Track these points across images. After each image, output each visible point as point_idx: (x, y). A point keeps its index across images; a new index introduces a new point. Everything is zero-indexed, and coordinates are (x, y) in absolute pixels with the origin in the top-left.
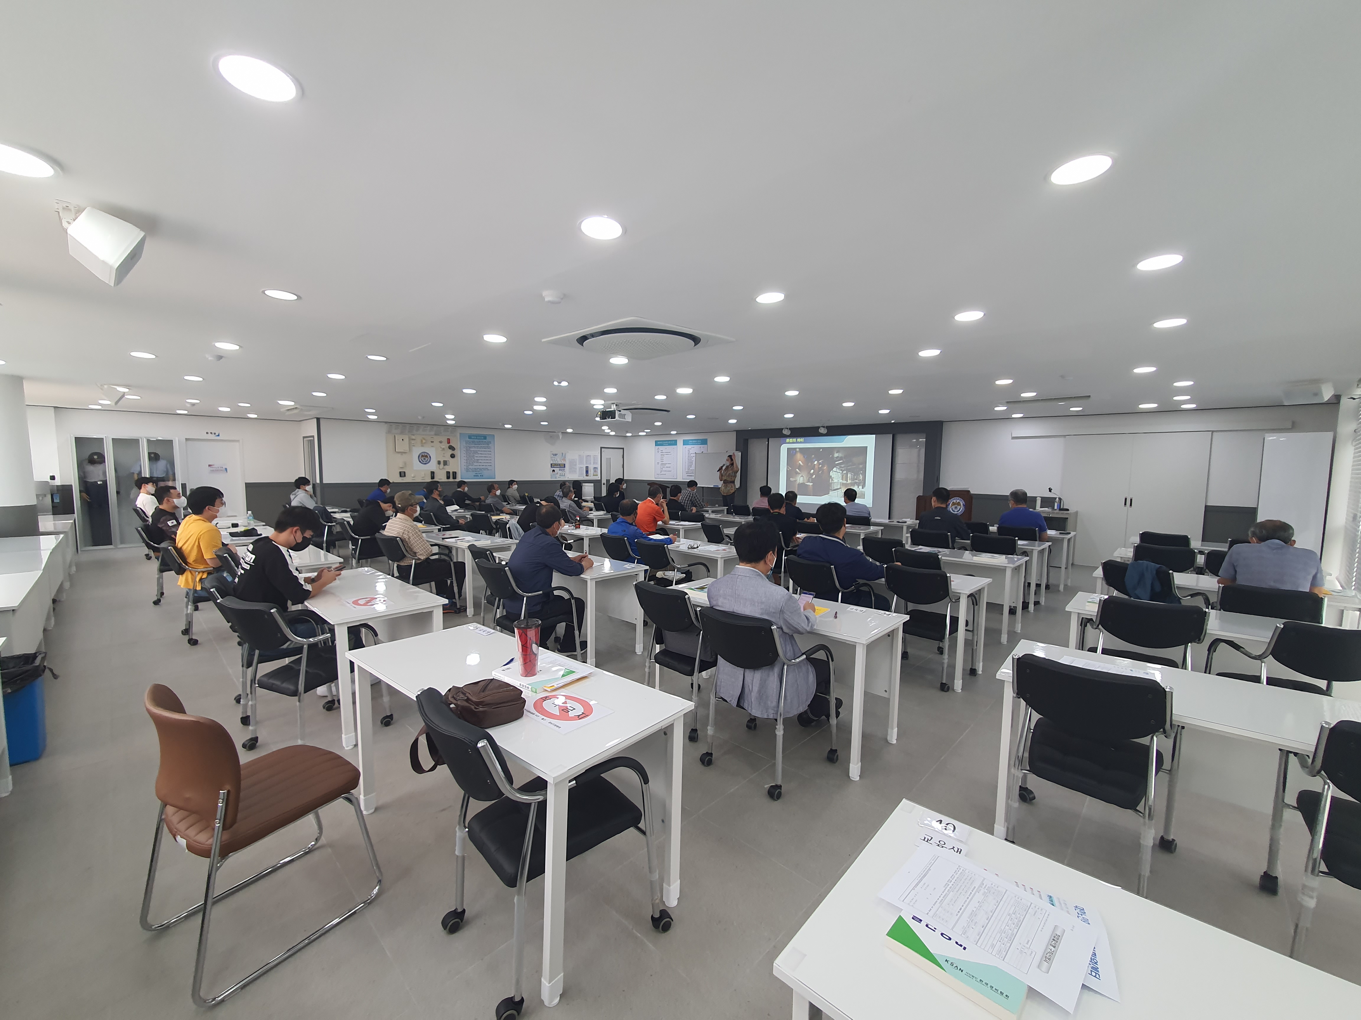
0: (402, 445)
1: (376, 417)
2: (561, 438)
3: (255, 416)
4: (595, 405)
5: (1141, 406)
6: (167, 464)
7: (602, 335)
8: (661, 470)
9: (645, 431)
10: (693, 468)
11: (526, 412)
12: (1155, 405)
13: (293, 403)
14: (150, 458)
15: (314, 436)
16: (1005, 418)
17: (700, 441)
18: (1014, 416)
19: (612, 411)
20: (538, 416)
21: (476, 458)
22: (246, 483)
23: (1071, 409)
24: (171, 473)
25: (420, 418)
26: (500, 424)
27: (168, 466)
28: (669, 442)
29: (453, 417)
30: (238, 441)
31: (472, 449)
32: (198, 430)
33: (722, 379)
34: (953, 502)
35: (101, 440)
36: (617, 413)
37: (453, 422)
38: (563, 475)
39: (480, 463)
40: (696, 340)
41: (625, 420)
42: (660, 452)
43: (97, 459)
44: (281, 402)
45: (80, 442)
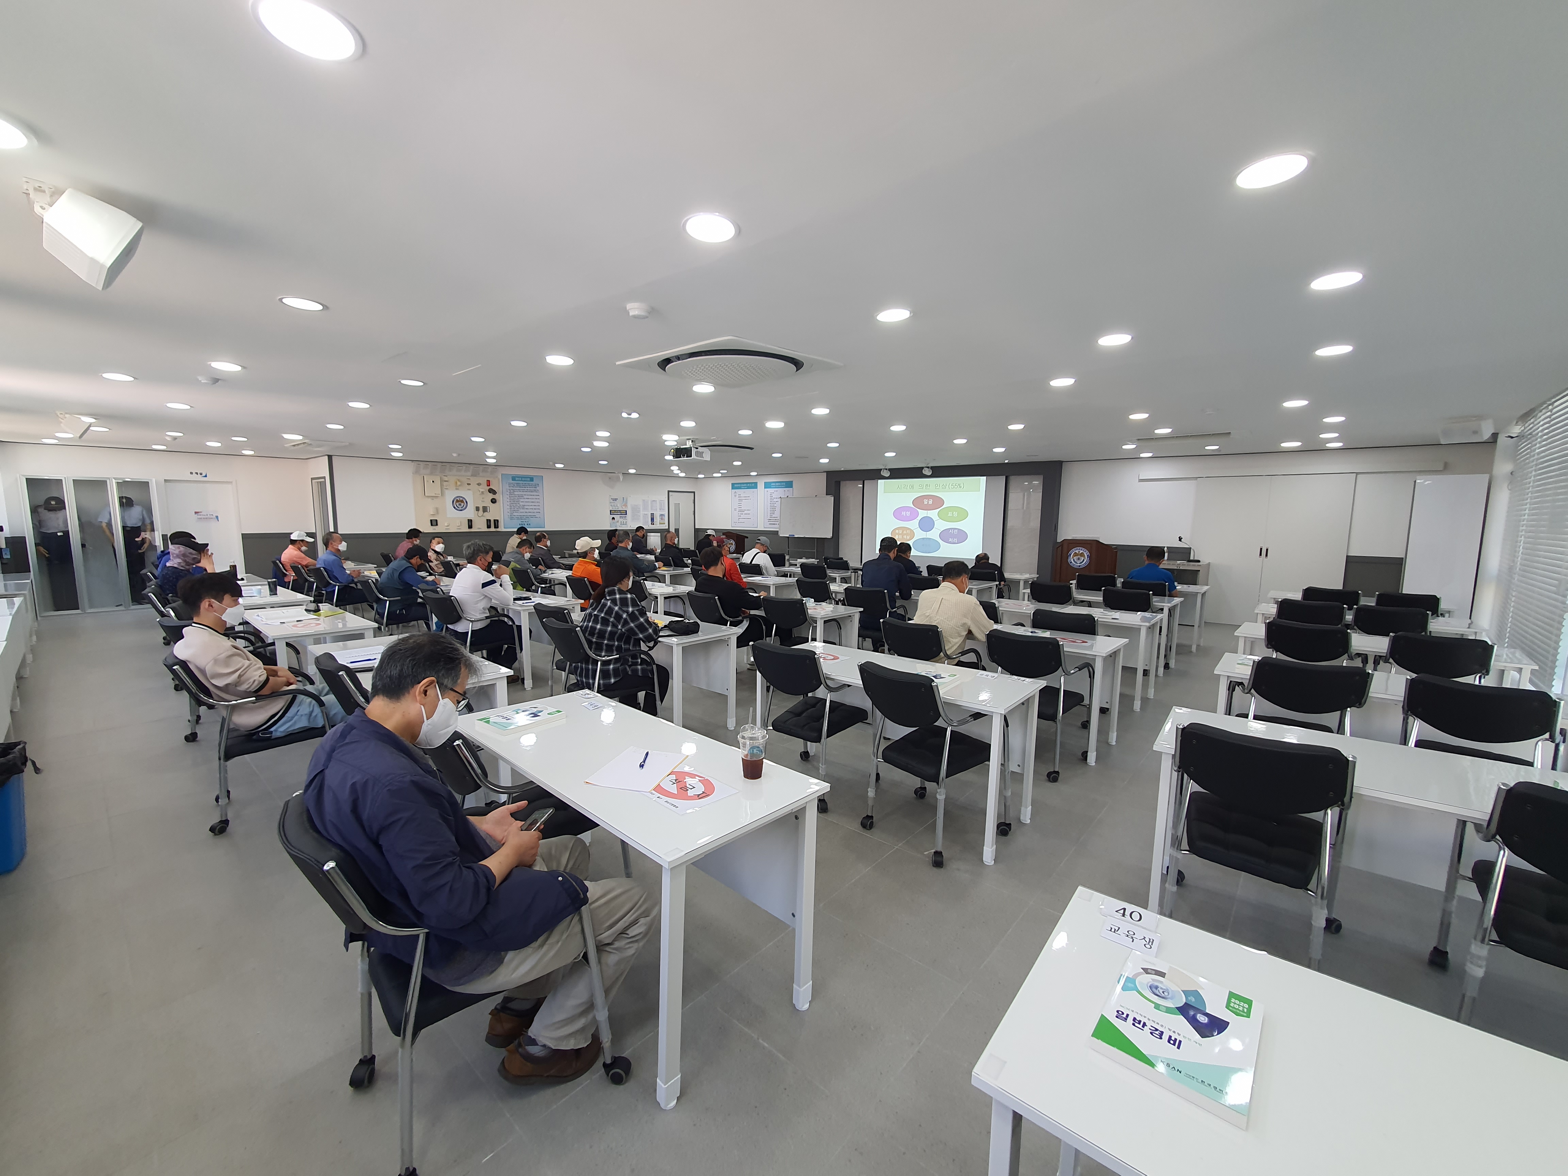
0: (433, 489)
1: (400, 455)
2: (621, 480)
3: (251, 453)
4: (666, 441)
5: (1283, 445)
6: (142, 511)
7: (689, 358)
8: (739, 517)
9: (721, 471)
10: (777, 514)
11: (584, 449)
12: (1299, 444)
13: (301, 438)
14: (122, 504)
15: (325, 477)
16: (1133, 458)
17: (784, 484)
18: (1142, 455)
19: (688, 448)
20: (598, 454)
21: (521, 504)
22: (242, 534)
23: (1207, 448)
24: (148, 521)
25: (455, 455)
26: (551, 463)
27: (144, 513)
28: (748, 485)
29: (494, 454)
30: (231, 482)
31: (516, 493)
32: (180, 469)
33: (820, 411)
34: (1075, 553)
35: (59, 482)
36: (694, 451)
37: (494, 461)
38: (625, 523)
39: (527, 509)
40: (798, 364)
41: (702, 459)
42: (737, 496)
43: (56, 504)
44: (286, 436)
45: (32, 483)
